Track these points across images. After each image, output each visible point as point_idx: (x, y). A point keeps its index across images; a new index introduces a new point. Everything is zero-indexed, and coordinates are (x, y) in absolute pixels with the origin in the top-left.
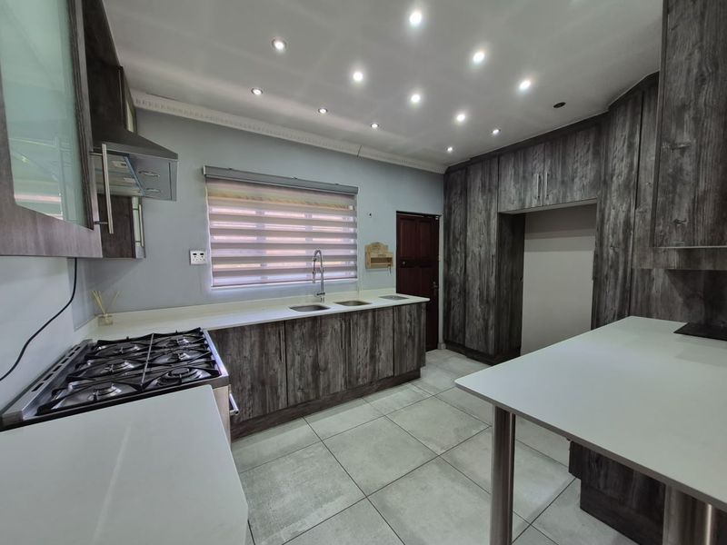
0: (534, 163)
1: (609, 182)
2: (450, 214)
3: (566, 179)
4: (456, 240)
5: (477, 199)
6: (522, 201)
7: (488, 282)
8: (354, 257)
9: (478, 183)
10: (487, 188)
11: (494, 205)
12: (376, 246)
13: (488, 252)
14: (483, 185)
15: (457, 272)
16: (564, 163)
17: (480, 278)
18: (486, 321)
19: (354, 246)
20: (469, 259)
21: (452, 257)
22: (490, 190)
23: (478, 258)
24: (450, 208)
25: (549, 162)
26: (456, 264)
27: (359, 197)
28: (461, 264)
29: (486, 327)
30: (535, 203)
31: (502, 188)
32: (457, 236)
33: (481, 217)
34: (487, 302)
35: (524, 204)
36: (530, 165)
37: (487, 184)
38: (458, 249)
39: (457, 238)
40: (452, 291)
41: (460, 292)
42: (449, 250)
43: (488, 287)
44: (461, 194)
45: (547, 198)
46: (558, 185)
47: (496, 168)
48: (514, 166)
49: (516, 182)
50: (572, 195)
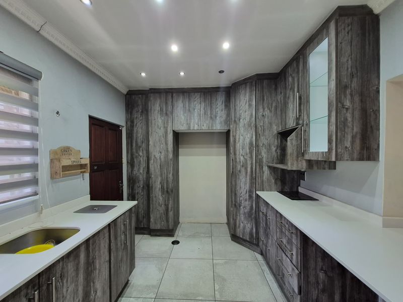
0: (195, 103)
1: (238, 122)
2: (132, 126)
3: (212, 116)
4: (138, 147)
5: (157, 119)
6: (189, 125)
7: (167, 178)
8: (34, 167)
9: (157, 107)
10: (165, 112)
11: (170, 124)
12: (66, 150)
13: (166, 156)
14: (161, 110)
15: (140, 172)
16: (211, 107)
17: (161, 175)
18: (167, 206)
19: (34, 151)
20: (151, 162)
21: (135, 160)
22: (166, 114)
23: (159, 160)
24: (132, 122)
25: (203, 104)
26: (139, 165)
27: (41, 85)
28: (143, 165)
29: (167, 210)
30: (196, 127)
31: (175, 114)
32: (140, 144)
33: (161, 132)
34: (167, 191)
35: (189, 127)
36: (192, 103)
37: (164, 110)
38: (141, 154)
39: (139, 146)
40: (136, 187)
41: (143, 187)
42: (132, 155)
43: (167, 181)
44: (142, 112)
45: (203, 125)
46: (209, 119)
47: (171, 100)
48: (183, 102)
49: (184, 112)
50: (216, 126)
